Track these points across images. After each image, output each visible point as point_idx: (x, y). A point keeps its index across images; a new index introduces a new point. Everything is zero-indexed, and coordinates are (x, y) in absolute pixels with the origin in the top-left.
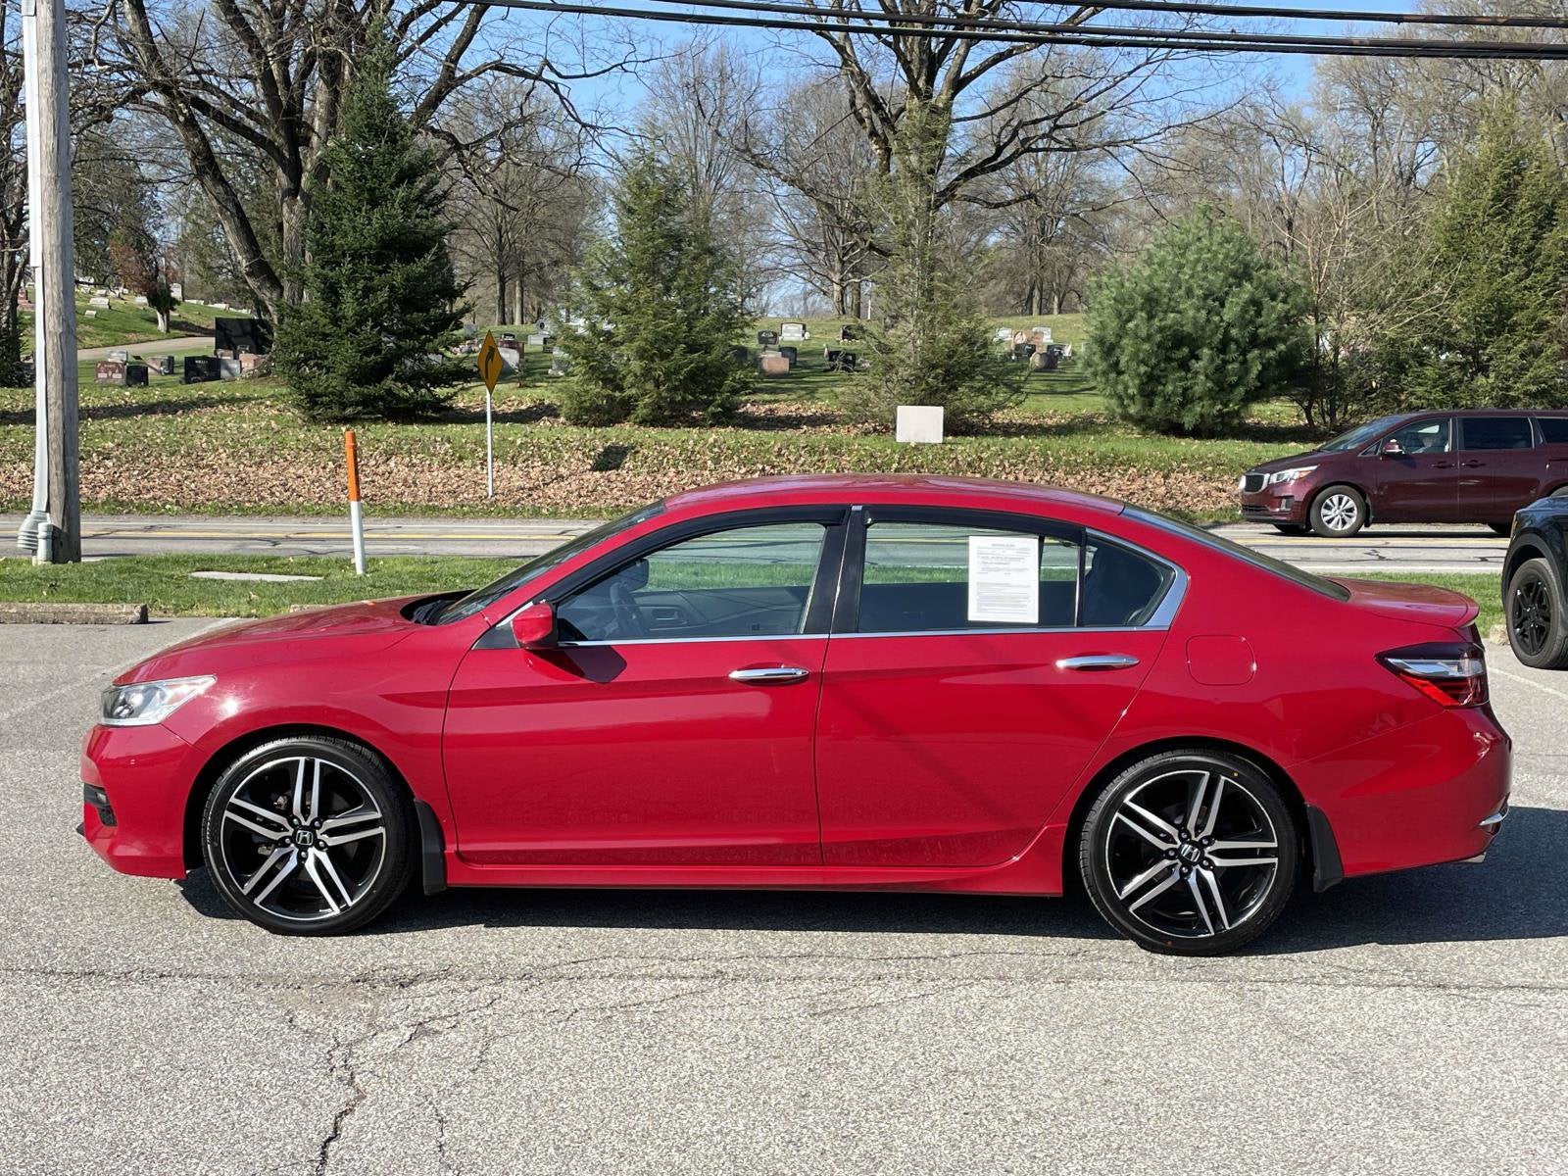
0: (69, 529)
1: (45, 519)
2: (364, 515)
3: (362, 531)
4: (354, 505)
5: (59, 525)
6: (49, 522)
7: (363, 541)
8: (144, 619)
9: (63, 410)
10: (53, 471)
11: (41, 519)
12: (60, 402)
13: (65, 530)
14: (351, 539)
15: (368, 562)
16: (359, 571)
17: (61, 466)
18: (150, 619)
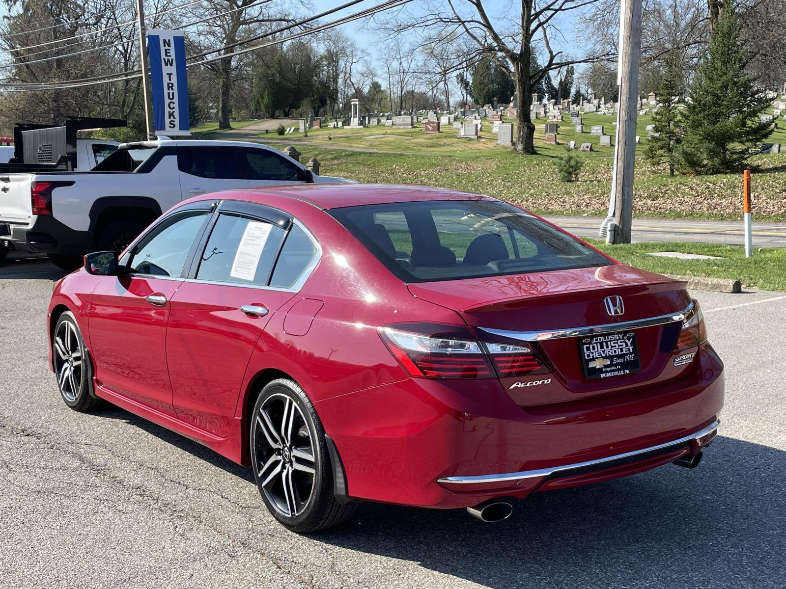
0: (622, 226)
1: (613, 221)
2: (751, 220)
3: (750, 230)
4: (746, 215)
5: (617, 224)
6: (614, 223)
7: (750, 236)
8: (737, 289)
9: (624, 162)
10: (618, 195)
11: (610, 220)
12: (623, 157)
13: (621, 227)
14: (744, 235)
15: (753, 250)
16: (747, 256)
17: (621, 192)
18: (743, 290)
